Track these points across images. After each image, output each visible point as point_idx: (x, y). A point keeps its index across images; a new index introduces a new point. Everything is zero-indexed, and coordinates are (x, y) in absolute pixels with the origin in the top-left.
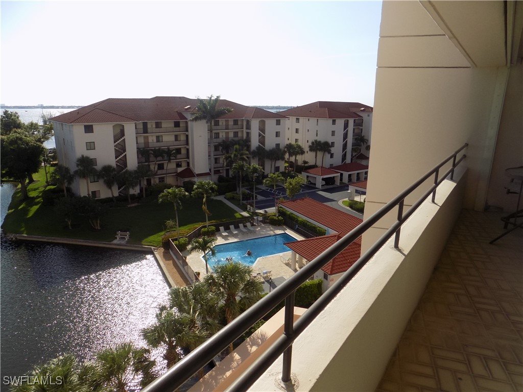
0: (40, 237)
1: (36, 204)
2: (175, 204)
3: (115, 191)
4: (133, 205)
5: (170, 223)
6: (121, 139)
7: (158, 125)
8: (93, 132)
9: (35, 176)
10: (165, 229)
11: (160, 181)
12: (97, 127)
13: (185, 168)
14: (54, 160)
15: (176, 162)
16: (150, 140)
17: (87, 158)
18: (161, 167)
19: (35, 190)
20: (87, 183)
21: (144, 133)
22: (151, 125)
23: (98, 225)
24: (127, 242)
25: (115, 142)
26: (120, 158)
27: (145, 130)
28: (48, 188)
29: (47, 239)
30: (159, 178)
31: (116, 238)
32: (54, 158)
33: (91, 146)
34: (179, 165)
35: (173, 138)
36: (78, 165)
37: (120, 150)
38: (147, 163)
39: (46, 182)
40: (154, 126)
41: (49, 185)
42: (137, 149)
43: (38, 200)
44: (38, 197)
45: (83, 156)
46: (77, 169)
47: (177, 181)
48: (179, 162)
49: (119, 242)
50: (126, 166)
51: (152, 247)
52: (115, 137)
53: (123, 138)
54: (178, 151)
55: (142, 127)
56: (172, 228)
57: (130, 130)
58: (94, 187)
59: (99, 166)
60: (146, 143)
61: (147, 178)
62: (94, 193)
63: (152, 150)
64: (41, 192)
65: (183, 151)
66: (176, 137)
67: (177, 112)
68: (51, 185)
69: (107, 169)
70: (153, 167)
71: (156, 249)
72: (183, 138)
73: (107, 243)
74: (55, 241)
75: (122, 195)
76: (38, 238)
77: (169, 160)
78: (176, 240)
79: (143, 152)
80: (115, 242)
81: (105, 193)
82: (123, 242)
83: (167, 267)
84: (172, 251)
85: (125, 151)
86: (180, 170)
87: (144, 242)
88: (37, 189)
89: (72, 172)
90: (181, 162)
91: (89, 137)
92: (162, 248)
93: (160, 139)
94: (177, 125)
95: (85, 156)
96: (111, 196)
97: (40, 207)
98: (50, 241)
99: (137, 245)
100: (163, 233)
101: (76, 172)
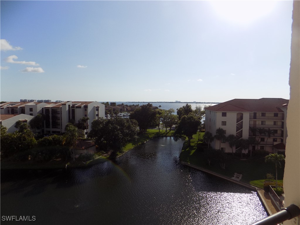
1: (194, 149)
2: (276, 164)
3: (234, 150)
4: (244, 160)
5: (269, 175)
6: (241, 121)
7: (263, 115)
8: (226, 116)
9: (194, 136)
10: (266, 179)
11: (261, 149)
12: (228, 114)
13: (279, 143)
14: (204, 129)
15: (274, 138)
16: (257, 123)
17: (222, 129)
18: (263, 140)
19: (193, 142)
20: (220, 143)
21: (254, 118)
22: (259, 114)
23: (224, 166)
24: (240, 180)
25: (237, 123)
26: (239, 131)
27: (255, 117)
29: (198, 168)
30: (261, 147)
31: (234, 176)
33: (224, 123)
34: (275, 140)
35: (272, 123)
36: (217, 133)
37: (240, 127)
38: (254, 137)
39: (198, 139)
40: (261, 115)
41: (199, 141)
42: (249, 127)
43: (195, 147)
44: (194, 146)
45: (220, 128)
46: (216, 134)
47: (273, 150)
48: (275, 138)
49: (235, 179)
50: (241, 136)
51: (256, 188)
52: (237, 119)
53: (242, 121)
54: (276, 131)
55: (253, 115)
56: (271, 179)
57: (246, 116)
58: (223, 145)
59: (227, 135)
60: (255, 124)
61: (254, 145)
62: (222, 148)
63: (258, 129)
64: (196, 144)
65: (279, 132)
66: (275, 123)
67: (276, 107)
69: (231, 136)
70: (258, 139)
71: (259, 190)
72: (279, 123)
73: (228, 178)
75: (237, 152)
77: (269, 136)
78: (274, 187)
79: (253, 130)
80: (233, 178)
81: (228, 150)
82: (238, 180)
83: (267, 203)
84: (271, 193)
85: (242, 128)
86: (275, 143)
87: (251, 182)
89: (213, 136)
90: (277, 138)
91: (224, 119)
92: (263, 190)
93: (264, 123)
94: (276, 115)
95: (221, 128)
96: (231, 152)
97: (195, 151)
98: (199, 169)
99: (246, 184)
100: (264, 181)
101: (215, 136)
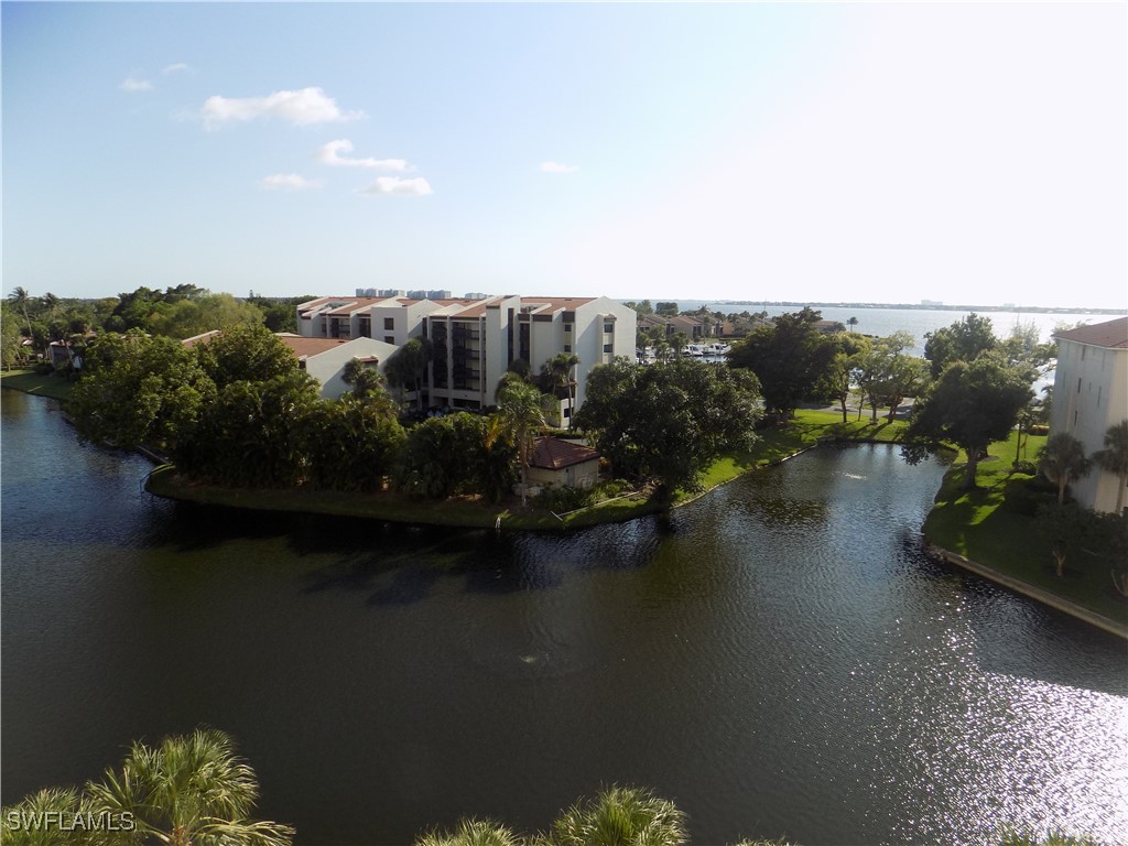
0: (991, 570)
1: (991, 502)
9: (994, 449)
14: (1043, 422)
19: (989, 474)
20: (1121, 486)
28: (1017, 476)
32: (1044, 417)
36: (1107, 442)
39: (1014, 464)
41: (1018, 471)
43: (994, 495)
44: (993, 490)
45: (1124, 424)
46: (1103, 448)
64: (1001, 481)
68: (1022, 472)
74: (1021, 590)
76: (986, 572)
88: (993, 473)
89: (1088, 456)
97: (997, 510)
98: (1010, 585)
101: (1100, 456)
